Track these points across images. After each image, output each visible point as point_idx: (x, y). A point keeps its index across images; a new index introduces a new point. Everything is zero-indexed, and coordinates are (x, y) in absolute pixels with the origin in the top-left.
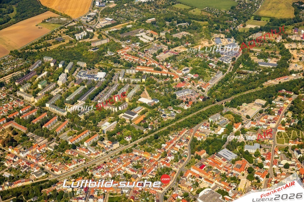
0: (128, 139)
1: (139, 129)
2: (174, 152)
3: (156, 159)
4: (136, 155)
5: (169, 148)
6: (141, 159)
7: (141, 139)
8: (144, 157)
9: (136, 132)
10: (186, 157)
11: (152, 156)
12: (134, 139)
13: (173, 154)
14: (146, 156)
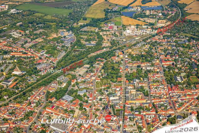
0: (5, 98)
1: (12, 90)
2: (36, 101)
3: (24, 107)
4: (11, 106)
5: (33, 99)
6: (14, 108)
7: (14, 96)
8: (16, 107)
9: (11, 93)
10: (43, 103)
11: (21, 105)
12: (10, 97)
14: (18, 106)
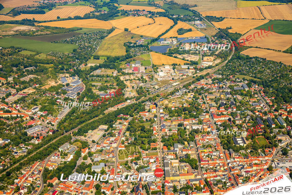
2: (27, 185)
5: (22, 182)
10: (38, 187)
11: (4, 193)
13: (26, 187)
